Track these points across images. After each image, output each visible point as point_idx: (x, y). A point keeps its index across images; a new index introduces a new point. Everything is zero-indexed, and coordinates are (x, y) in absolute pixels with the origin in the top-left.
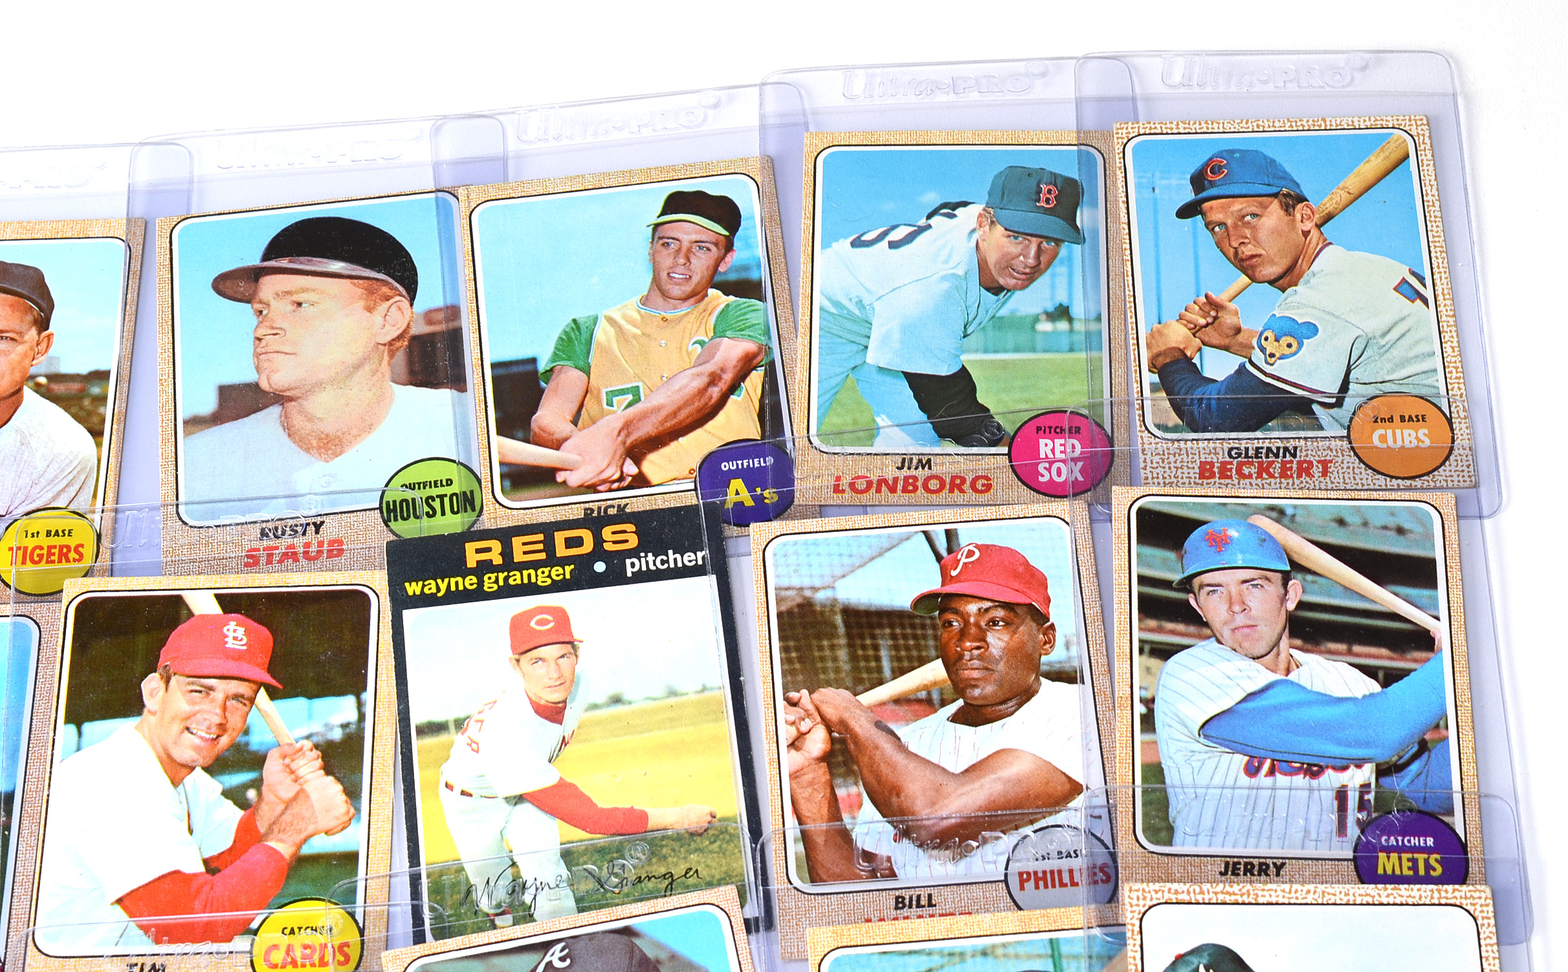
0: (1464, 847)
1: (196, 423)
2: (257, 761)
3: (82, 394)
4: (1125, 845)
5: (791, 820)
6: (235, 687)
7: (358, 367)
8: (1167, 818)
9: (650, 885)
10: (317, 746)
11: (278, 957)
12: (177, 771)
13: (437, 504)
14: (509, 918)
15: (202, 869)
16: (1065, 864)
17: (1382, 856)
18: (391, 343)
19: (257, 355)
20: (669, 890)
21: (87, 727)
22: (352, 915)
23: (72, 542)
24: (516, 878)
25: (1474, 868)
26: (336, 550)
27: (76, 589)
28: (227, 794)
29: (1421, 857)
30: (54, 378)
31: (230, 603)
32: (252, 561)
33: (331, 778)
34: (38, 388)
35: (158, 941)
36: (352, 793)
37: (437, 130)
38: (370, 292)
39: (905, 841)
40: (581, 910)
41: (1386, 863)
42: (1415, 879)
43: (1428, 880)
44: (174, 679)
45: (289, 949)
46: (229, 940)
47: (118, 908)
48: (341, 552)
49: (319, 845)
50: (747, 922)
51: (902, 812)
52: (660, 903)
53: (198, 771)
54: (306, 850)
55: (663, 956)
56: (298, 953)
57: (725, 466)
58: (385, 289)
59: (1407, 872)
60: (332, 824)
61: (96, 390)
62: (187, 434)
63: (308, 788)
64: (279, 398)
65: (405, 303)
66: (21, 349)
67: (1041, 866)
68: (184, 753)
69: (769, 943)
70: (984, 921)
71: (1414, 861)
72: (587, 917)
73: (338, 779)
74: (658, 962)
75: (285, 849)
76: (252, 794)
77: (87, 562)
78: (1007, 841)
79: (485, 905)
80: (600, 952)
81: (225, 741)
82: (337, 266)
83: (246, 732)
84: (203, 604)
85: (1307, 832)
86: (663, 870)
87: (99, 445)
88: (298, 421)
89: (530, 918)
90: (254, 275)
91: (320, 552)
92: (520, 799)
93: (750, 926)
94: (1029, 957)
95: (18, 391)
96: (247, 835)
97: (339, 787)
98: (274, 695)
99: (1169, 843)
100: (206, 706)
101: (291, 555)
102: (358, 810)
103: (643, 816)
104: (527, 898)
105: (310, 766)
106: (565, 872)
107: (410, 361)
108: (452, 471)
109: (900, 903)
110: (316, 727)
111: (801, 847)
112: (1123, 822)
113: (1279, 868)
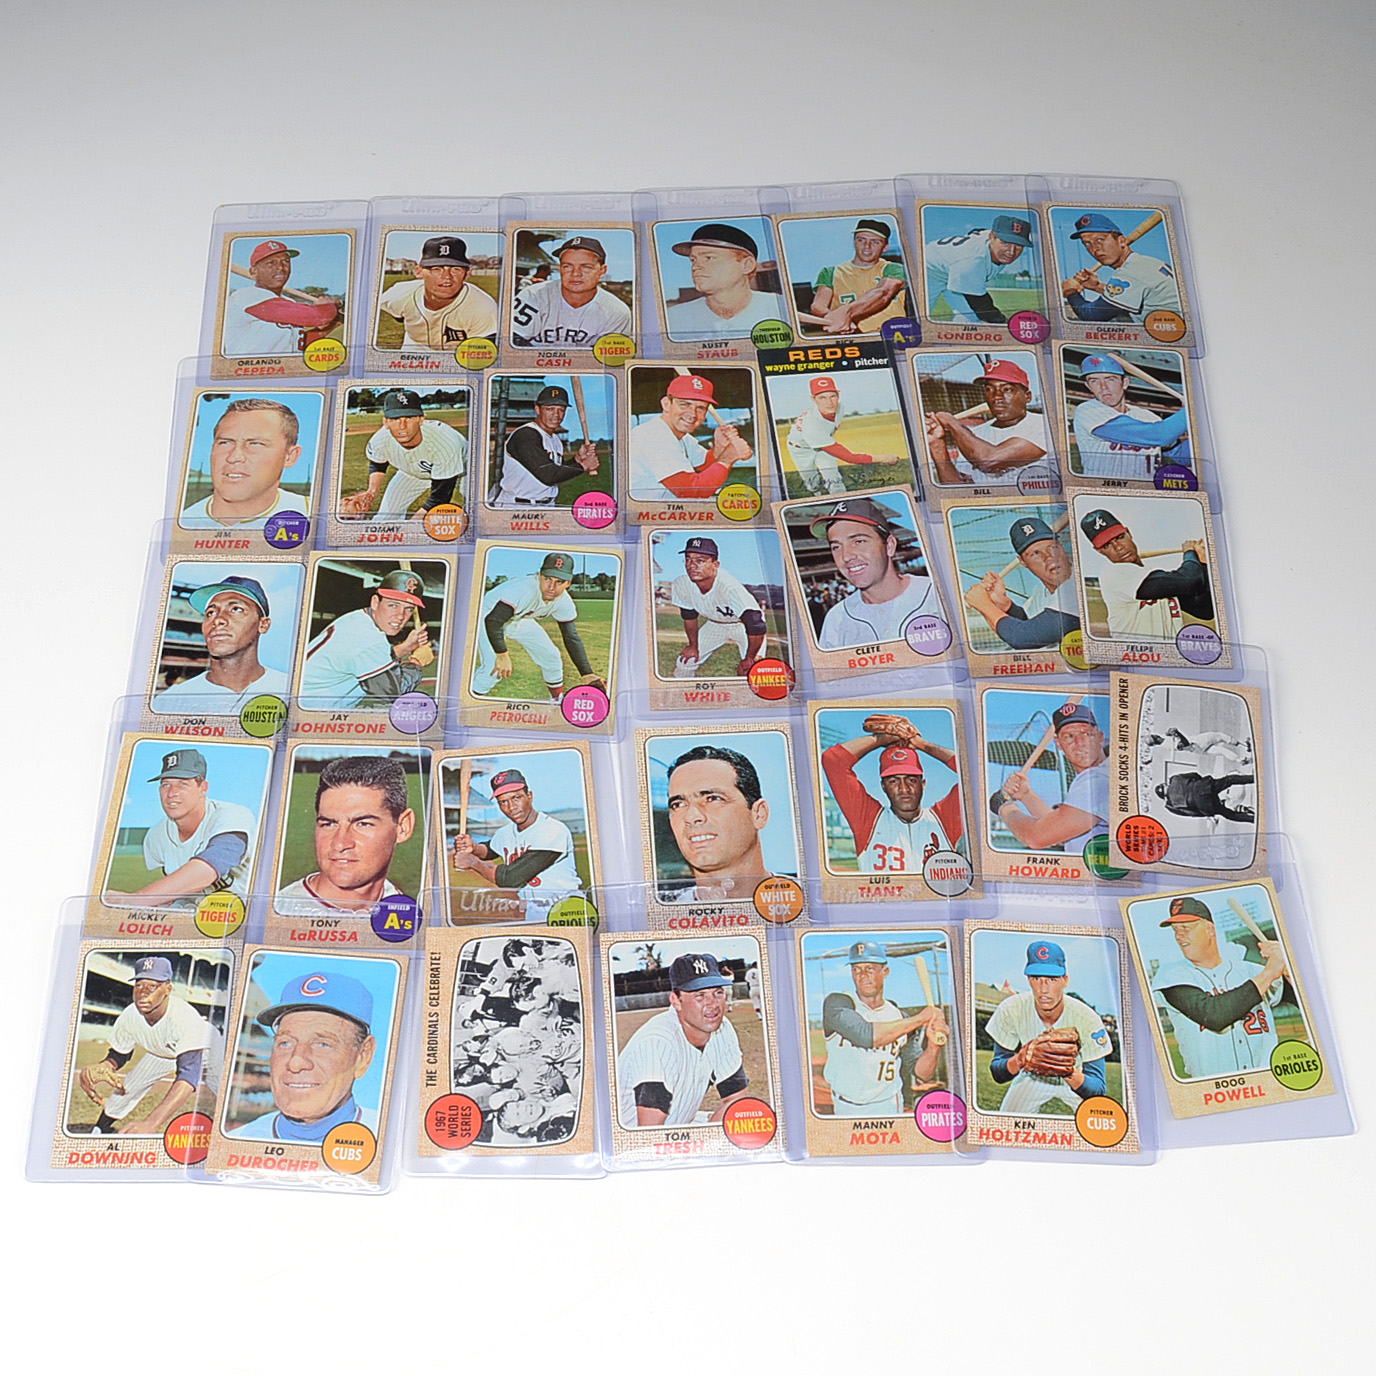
0: (1196, 478)
1: (671, 302)
2: (712, 432)
3: (622, 290)
4: (1064, 472)
5: (930, 460)
6: (699, 403)
7: (736, 283)
8: (1080, 463)
9: (875, 483)
10: (735, 427)
11: (727, 504)
12: (679, 435)
13: (774, 337)
14: (819, 493)
15: (693, 471)
16: (1040, 480)
17: (1165, 480)
18: (749, 274)
19: (693, 277)
20: (883, 485)
21: (640, 416)
22: (756, 490)
23: (625, 347)
24: (821, 478)
25: (1200, 486)
26: (735, 353)
27: (631, 364)
28: (700, 443)
29: (1180, 482)
30: (608, 283)
31: (694, 371)
32: (700, 356)
33: (742, 439)
34: (603, 287)
35: (679, 497)
36: (752, 445)
37: (758, 192)
38: (739, 254)
39: (977, 470)
40: (848, 491)
41: (1166, 483)
42: (1178, 489)
43: (1182, 489)
44: (674, 400)
45: (732, 502)
46: (707, 497)
47: (661, 485)
48: (737, 354)
49: (739, 464)
50: (916, 498)
51: (974, 458)
52: (880, 489)
53: (688, 434)
54: (734, 466)
55: (883, 509)
56: (736, 503)
57: (892, 327)
58: (744, 253)
59: (1175, 487)
60: (744, 456)
61: (627, 288)
62: (668, 306)
63: (733, 442)
64: (704, 294)
65: (753, 259)
66: (594, 271)
67: (1030, 480)
68: (683, 429)
69: (924, 506)
70: (1011, 499)
71: (1177, 483)
72: (851, 493)
73: (746, 440)
74: (881, 511)
75: (727, 466)
76: (710, 444)
77: (632, 354)
78: (1018, 471)
79: (809, 488)
80: (858, 506)
81: (697, 423)
82: (723, 243)
83: (706, 421)
84: (683, 371)
85: (1135, 472)
86: (880, 478)
87: (631, 310)
88: (713, 303)
89: (828, 493)
90: (690, 245)
91: (728, 354)
92: (820, 449)
93: (917, 499)
94: (1030, 513)
95: (595, 288)
96: (710, 460)
97: (746, 443)
98: (715, 407)
99: (1082, 473)
100: (688, 410)
101: (716, 354)
102: (754, 451)
103: (870, 457)
104: (826, 486)
105: (733, 434)
106: (840, 477)
107: (758, 282)
108: (780, 325)
109: (976, 492)
110: (734, 420)
111: (935, 470)
112: (1063, 465)
113: (1125, 484)
